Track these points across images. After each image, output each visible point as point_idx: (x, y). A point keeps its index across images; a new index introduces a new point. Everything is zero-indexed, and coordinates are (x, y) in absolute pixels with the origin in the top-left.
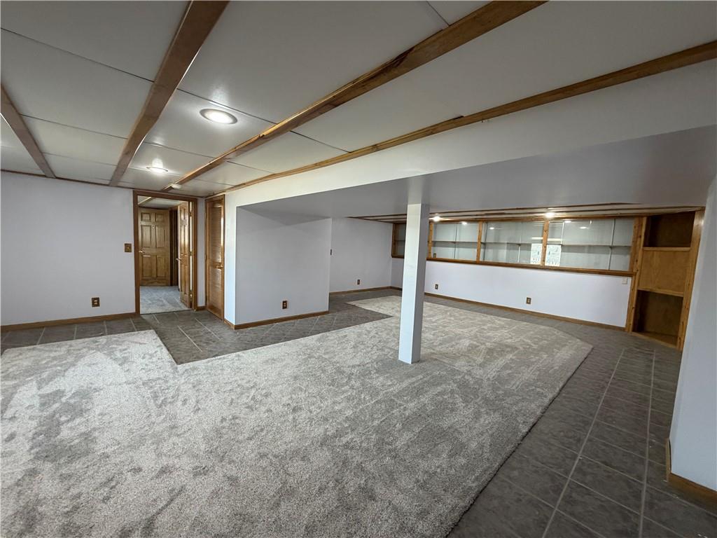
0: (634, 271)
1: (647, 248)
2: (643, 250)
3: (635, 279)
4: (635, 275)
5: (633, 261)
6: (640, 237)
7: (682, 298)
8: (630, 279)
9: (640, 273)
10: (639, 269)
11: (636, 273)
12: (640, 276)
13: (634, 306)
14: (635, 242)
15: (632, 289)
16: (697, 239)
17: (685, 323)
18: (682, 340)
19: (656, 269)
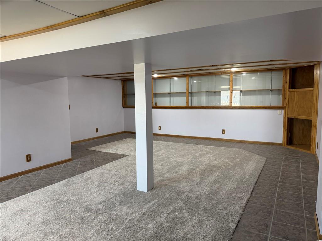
1: (291, 90)
2: (289, 91)
3: (286, 110)
4: (286, 108)
5: (284, 98)
6: (287, 82)
7: (311, 120)
8: (283, 111)
9: (288, 106)
10: (287, 103)
11: (286, 106)
12: (288, 108)
13: (286, 129)
14: (284, 86)
15: (285, 118)
16: (317, 82)
17: (314, 137)
18: (313, 147)
19: (297, 103)
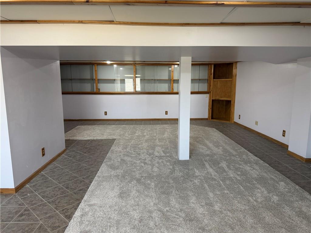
0: (210, 91)
1: (215, 80)
2: (213, 80)
3: (210, 95)
4: (211, 93)
5: (209, 86)
6: (212, 74)
7: (231, 101)
8: (208, 95)
9: (213, 92)
10: (212, 90)
11: (211, 92)
12: (212, 93)
13: (211, 107)
14: (209, 77)
15: (210, 100)
16: (235, 75)
17: (233, 111)
18: (232, 118)
19: (219, 89)
